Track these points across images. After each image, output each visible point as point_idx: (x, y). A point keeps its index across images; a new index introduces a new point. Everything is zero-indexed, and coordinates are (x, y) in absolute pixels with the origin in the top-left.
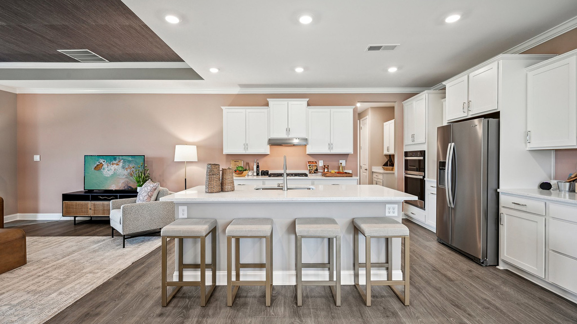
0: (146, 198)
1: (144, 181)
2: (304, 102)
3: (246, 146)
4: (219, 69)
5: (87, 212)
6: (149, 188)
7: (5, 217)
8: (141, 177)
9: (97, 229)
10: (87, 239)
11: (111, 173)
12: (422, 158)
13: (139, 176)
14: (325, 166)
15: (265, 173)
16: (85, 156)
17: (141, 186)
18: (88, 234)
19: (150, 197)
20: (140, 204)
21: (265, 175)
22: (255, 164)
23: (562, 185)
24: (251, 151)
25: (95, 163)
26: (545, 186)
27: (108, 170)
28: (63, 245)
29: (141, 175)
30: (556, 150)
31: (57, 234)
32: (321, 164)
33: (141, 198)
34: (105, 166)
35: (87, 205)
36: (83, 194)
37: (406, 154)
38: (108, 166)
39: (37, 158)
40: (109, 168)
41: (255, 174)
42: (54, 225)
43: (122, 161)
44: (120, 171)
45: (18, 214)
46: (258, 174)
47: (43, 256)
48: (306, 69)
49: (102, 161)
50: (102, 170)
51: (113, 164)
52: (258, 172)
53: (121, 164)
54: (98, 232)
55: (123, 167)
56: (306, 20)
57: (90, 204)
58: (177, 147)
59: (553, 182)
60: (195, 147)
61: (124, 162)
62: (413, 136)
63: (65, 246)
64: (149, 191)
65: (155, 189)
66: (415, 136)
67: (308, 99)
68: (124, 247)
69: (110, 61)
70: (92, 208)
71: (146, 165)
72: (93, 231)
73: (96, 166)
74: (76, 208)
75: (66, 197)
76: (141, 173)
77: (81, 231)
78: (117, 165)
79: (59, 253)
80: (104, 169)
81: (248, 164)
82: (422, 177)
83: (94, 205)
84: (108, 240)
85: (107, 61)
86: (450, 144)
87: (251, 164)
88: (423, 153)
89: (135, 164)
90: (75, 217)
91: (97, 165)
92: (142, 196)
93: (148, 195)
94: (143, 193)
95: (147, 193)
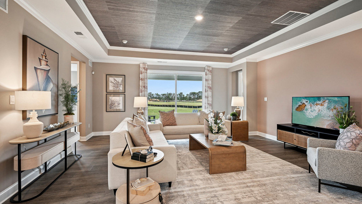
0: (348, 145)
1: (349, 124)
5: (293, 141)
6: (353, 134)
7: (249, 132)
8: (344, 119)
9: (299, 157)
10: (289, 165)
11: (314, 114)
13: (342, 118)
16: (292, 97)
17: (344, 128)
18: (290, 160)
20: (340, 151)
25: (297, 104)
27: (311, 111)
28: (271, 164)
29: (345, 117)
31: (272, 152)
33: (342, 143)
34: (308, 106)
35: (293, 135)
36: (291, 126)
38: (311, 106)
39: (266, 99)
40: (313, 109)
42: (273, 144)
43: (327, 101)
44: (325, 112)
45: (257, 132)
47: (256, 169)
49: (304, 101)
50: (304, 111)
51: (317, 105)
53: (326, 105)
54: (299, 161)
55: (328, 108)
57: (295, 135)
61: (330, 102)
63: (272, 165)
64: (352, 137)
68: (319, 192)
69: (311, 13)
70: (296, 139)
71: (351, 107)
72: (296, 158)
73: (297, 106)
74: (285, 136)
75: (280, 127)
76: (345, 115)
77: (287, 156)
78: (322, 105)
79: (266, 171)
80: (307, 110)
83: (298, 137)
84: (305, 175)
85: (308, 14)
89: (341, 104)
90: (285, 143)
91: (299, 106)
92: (344, 142)
93: (353, 143)
94: (345, 138)
95: (351, 139)
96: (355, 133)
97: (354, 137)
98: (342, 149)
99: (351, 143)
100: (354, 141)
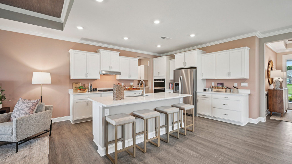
2: (118, 53)
3: (87, 74)
4: (83, 28)
12: (164, 82)
14: (125, 85)
15: (95, 90)
19: (33, 110)
21: (95, 91)
22: (89, 85)
23: (209, 89)
24: (89, 78)
26: (205, 90)
30: (206, 79)
32: (123, 84)
37: (155, 80)
41: (90, 91)
46: (91, 91)
48: (129, 38)
52: (91, 90)
56: (157, 22)
58: (34, 73)
59: (207, 89)
60: (49, 74)
62: (159, 73)
64: (30, 106)
65: (37, 104)
66: (160, 73)
67: (120, 52)
68: (17, 151)
81: (84, 85)
82: (164, 89)
86: (180, 77)
87: (86, 85)
88: (164, 80)
92: (25, 110)
93: (31, 109)
94: (25, 108)
95: (30, 107)
96: (31, 102)
97: (31, 105)
98: (24, 116)
99: (30, 110)
100: (32, 108)
